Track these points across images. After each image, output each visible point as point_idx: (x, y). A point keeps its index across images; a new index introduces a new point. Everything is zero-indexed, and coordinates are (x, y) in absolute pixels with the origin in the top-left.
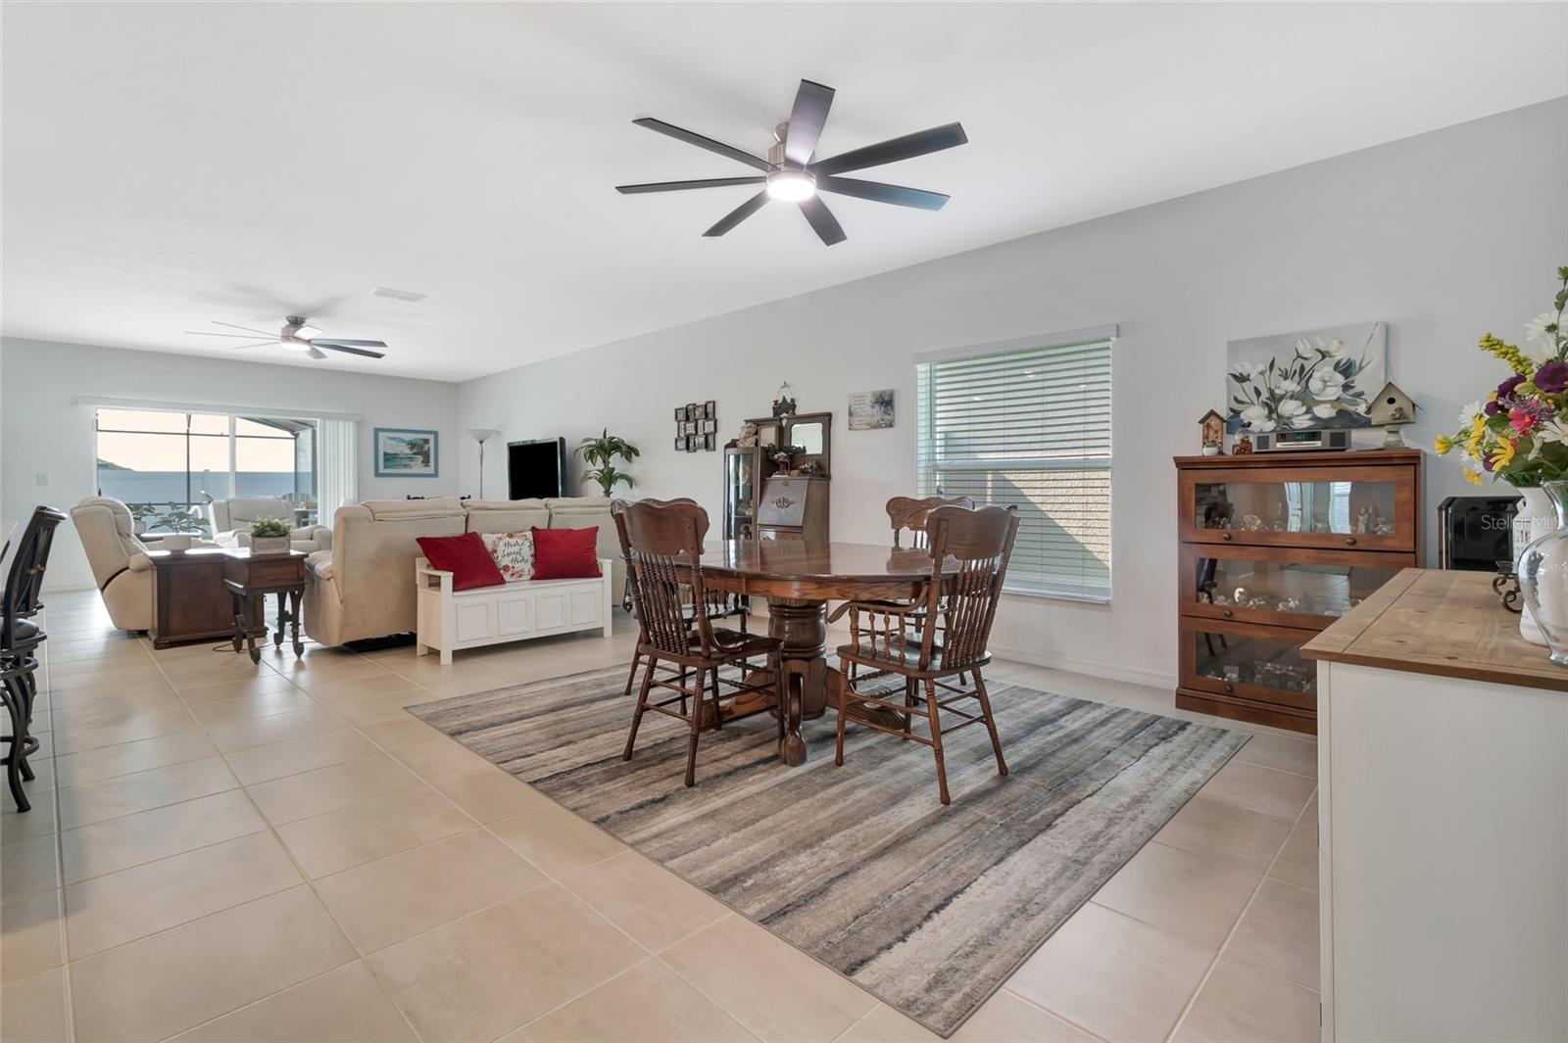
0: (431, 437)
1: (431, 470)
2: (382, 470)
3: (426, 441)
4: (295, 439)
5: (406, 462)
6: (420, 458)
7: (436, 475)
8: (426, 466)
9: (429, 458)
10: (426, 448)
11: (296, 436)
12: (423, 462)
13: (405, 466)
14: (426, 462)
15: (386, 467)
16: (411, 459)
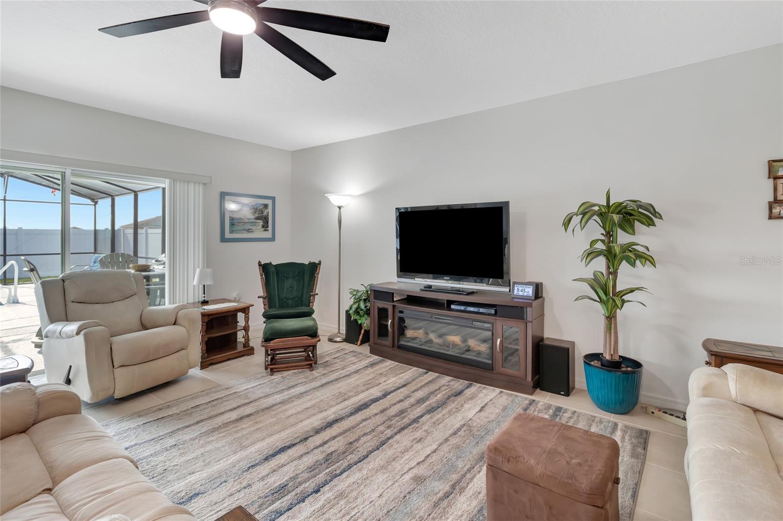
0: (269, 202)
1: (268, 234)
2: (228, 235)
3: (266, 206)
4: (95, 205)
5: (248, 227)
6: (261, 223)
7: (273, 239)
8: (265, 230)
9: (267, 222)
10: (265, 213)
11: (96, 203)
12: (263, 227)
13: (249, 231)
14: (265, 227)
15: (232, 232)
16: (253, 224)
